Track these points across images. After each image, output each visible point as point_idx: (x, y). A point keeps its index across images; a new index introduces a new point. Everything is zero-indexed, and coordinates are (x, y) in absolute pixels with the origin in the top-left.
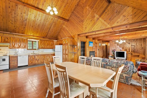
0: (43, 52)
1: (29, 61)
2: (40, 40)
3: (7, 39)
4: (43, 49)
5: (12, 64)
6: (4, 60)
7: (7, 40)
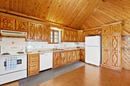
0: (65, 47)
1: (54, 61)
2: (64, 29)
3: (24, 24)
4: (66, 43)
5: (31, 69)
6: (19, 62)
7: (23, 26)
